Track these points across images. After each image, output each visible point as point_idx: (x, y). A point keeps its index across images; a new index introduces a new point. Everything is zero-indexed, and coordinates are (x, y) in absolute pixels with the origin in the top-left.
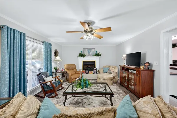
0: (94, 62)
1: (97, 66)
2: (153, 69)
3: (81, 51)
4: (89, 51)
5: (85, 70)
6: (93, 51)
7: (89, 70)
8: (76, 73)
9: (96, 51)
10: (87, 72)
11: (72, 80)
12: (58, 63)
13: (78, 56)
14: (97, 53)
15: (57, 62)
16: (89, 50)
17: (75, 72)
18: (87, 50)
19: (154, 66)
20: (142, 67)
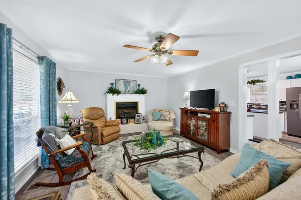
0: (136, 104)
1: (142, 110)
2: (229, 110)
3: (112, 84)
4: (125, 85)
5: (121, 118)
6: (132, 84)
7: (127, 119)
8: (107, 125)
9: (139, 85)
10: (124, 121)
11: (104, 139)
12: (70, 105)
13: (107, 93)
14: (141, 88)
15: (68, 104)
16: (127, 82)
17: (104, 124)
18: (122, 82)
19: (229, 107)
20: (217, 109)
